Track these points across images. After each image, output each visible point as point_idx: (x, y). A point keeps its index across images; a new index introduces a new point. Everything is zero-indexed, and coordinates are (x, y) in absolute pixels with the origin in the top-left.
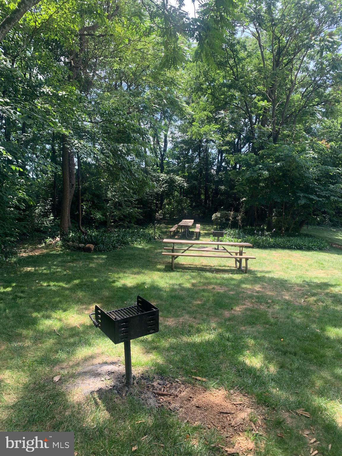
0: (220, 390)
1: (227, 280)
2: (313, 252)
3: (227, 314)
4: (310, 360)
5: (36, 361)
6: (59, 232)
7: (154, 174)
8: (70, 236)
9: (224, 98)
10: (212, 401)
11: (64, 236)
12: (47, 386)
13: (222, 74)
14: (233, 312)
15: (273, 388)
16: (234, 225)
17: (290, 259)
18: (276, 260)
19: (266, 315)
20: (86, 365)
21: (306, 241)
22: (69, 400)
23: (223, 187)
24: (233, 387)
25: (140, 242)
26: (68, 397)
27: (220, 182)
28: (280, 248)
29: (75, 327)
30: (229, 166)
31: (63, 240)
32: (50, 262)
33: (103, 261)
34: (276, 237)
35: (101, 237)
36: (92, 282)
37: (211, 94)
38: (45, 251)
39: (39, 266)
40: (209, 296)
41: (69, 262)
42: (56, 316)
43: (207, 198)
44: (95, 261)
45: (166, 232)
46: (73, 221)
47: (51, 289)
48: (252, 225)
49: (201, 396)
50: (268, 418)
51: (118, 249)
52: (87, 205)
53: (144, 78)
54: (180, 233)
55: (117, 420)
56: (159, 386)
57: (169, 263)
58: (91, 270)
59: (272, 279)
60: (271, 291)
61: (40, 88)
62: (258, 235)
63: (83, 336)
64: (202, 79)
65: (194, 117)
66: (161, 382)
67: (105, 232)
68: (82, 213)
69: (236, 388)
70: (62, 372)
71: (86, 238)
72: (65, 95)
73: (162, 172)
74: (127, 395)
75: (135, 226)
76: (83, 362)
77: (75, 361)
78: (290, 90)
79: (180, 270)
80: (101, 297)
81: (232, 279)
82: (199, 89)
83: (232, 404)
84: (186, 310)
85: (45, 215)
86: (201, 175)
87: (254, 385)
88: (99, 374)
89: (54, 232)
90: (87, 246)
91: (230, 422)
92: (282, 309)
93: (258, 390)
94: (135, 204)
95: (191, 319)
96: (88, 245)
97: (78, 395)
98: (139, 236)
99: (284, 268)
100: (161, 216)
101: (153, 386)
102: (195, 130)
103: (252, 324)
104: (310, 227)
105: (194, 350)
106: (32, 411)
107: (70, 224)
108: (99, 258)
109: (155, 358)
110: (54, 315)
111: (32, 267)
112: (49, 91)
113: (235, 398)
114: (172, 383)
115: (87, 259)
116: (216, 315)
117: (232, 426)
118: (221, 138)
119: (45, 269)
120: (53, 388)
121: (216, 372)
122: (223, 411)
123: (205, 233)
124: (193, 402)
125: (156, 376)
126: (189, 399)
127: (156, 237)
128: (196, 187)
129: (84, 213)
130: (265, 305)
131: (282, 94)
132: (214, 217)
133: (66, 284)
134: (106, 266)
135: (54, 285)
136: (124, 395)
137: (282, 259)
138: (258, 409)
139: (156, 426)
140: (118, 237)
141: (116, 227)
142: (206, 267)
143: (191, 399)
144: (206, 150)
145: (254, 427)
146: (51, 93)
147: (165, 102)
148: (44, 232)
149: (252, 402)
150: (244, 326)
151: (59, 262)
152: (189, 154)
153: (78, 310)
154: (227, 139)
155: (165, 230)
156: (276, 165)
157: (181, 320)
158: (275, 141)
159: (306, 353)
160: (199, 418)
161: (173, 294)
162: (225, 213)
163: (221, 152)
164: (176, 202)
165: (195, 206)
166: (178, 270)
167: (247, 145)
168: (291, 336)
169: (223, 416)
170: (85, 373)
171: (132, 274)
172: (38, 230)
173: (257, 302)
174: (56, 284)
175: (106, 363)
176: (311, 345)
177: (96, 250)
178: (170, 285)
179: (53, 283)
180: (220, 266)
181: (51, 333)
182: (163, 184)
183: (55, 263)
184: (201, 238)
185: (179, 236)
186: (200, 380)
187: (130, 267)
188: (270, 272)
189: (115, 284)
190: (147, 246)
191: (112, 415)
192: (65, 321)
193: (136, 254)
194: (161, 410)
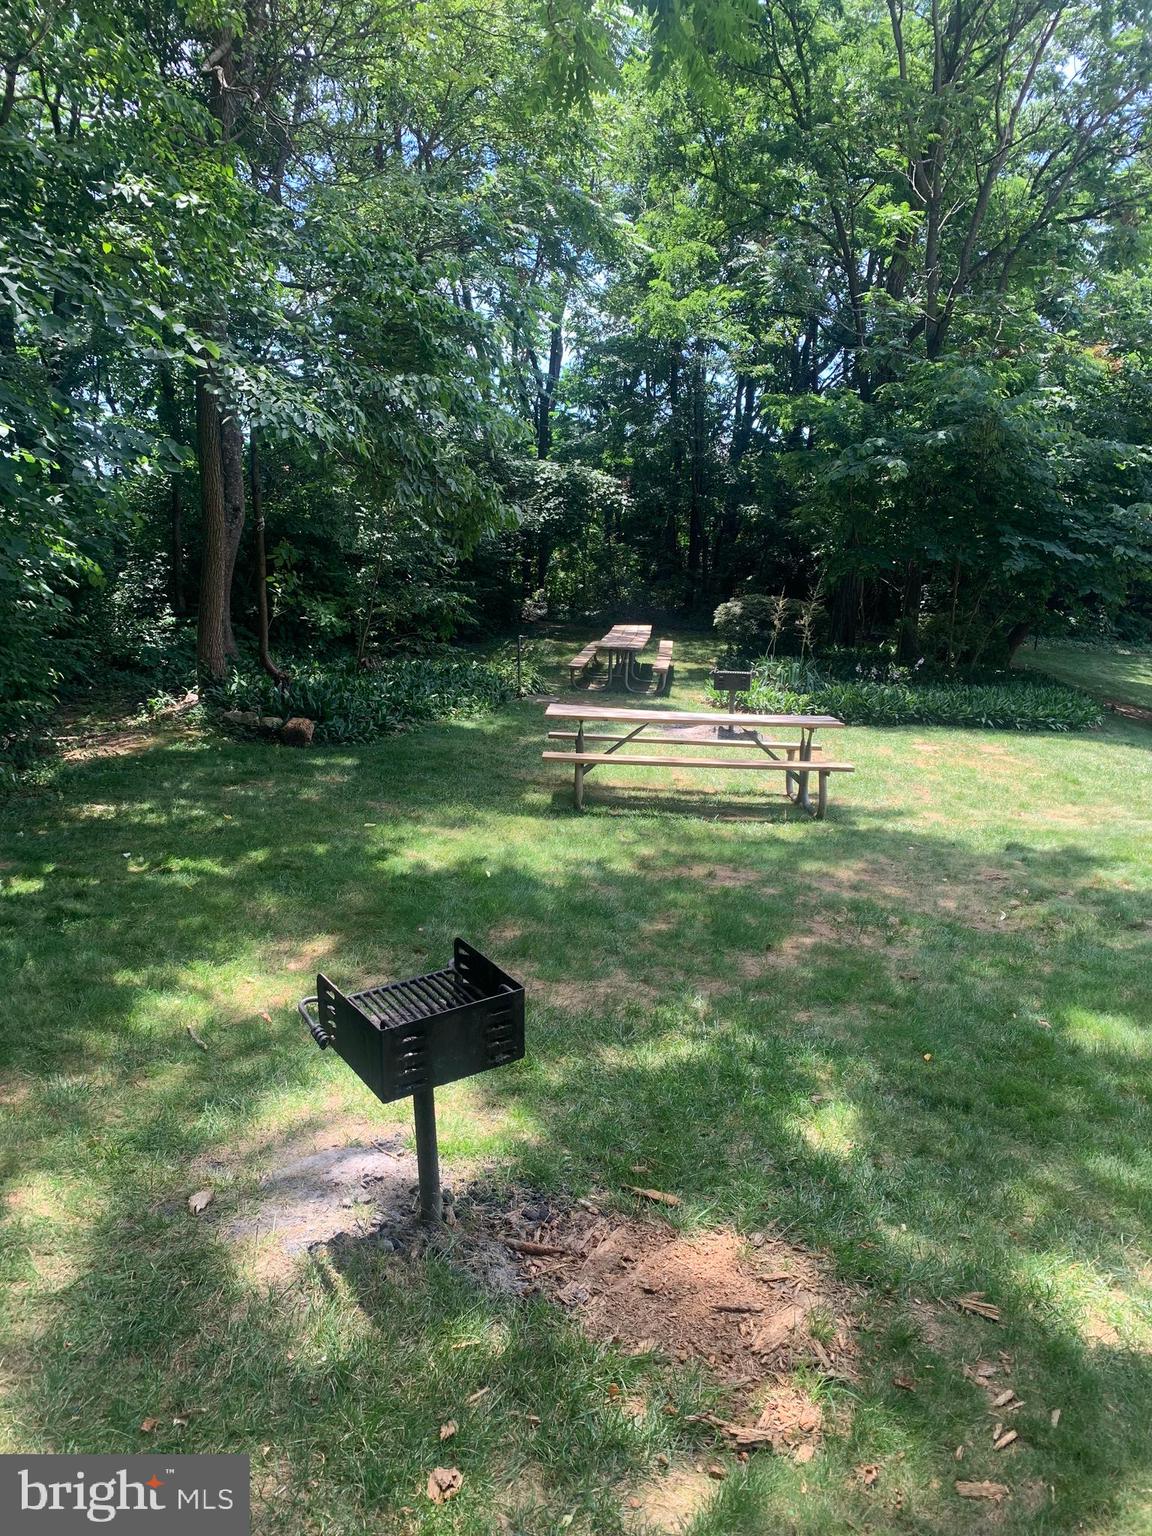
0: (720, 1233)
1: (756, 843)
2: (1046, 739)
3: (751, 966)
4: (1013, 1128)
5: (132, 1139)
6: (194, 673)
7: (517, 463)
8: (234, 687)
9: (758, 194)
10: (695, 1270)
11: (210, 685)
12: (168, 1226)
13: (753, 101)
14: (772, 958)
15: (891, 1222)
16: (787, 646)
17: (969, 763)
18: (923, 767)
19: (881, 969)
20: (295, 1152)
21: (1027, 700)
22: (240, 1274)
23: (752, 510)
24: (761, 1223)
25: (470, 706)
26: (235, 1263)
27: (744, 491)
28: (938, 724)
29: (256, 1019)
30: (773, 433)
31: (209, 701)
32: (166, 784)
33: (346, 778)
34: (926, 685)
35: (336, 692)
36: (309, 856)
37: (714, 178)
38: (150, 741)
39: (132, 799)
40: (694, 905)
41: (234, 783)
42: (191, 982)
43: (697, 544)
44: (319, 777)
45: (559, 667)
46: (242, 629)
47: (174, 884)
48: (847, 641)
49: (657, 1256)
50: (868, 1322)
51: (395, 735)
52: (286, 581)
53: (478, 121)
54: (605, 673)
55: (394, 1338)
56: (525, 1222)
57: (566, 782)
58: (305, 810)
59: (902, 841)
60: (898, 881)
61: (107, 181)
62: (867, 679)
63: (282, 1049)
64: (682, 123)
65: (654, 259)
66: (534, 1209)
67: (350, 671)
68: (270, 612)
69: (771, 1225)
70: (216, 1176)
71: (287, 694)
72: (200, 206)
73: (542, 456)
74: (426, 1255)
75: (453, 650)
76: (286, 1143)
77: (258, 1138)
78: (994, 162)
79: (604, 809)
80: (339, 910)
81: (774, 841)
82: (670, 160)
83: (758, 1280)
84: (618, 953)
85: (147, 610)
86: (678, 465)
87: (828, 1215)
88: (337, 1184)
89: (179, 672)
90: (289, 725)
91: (748, 1340)
92: (932, 948)
93: (840, 1234)
94: (452, 577)
95: (635, 985)
96: (294, 721)
97: (268, 1257)
98: (465, 685)
99: (948, 797)
100: (540, 608)
101: (507, 1223)
102: (660, 308)
103: (832, 1001)
104: (1043, 643)
105: (643, 1095)
106: (123, 1310)
107: (232, 644)
108: (332, 766)
109: (514, 1124)
110: (187, 977)
111: (107, 803)
112: (141, 191)
113: (766, 1258)
114: (567, 1214)
115: (290, 771)
116: (715, 972)
117: (753, 1353)
118: (749, 336)
119: (151, 811)
120: (189, 1233)
121: (710, 1172)
122: (728, 1304)
123: (690, 671)
124: (633, 1276)
125: (517, 1190)
126: (622, 1266)
127: (523, 690)
128: (660, 507)
129: (276, 610)
130: (878, 933)
131: (963, 179)
132: (719, 614)
133: (224, 865)
134: (358, 799)
135: (184, 870)
136: (414, 1254)
137: (944, 765)
138: (839, 1295)
139: (517, 1358)
140: (396, 691)
141: (389, 655)
142: (688, 797)
143: (628, 1265)
144: (698, 375)
145: (823, 1357)
146: (150, 200)
147: (553, 213)
148: (145, 671)
149: (820, 1271)
150: (807, 1008)
151: (200, 780)
152: (638, 389)
153: (264, 959)
154: (769, 338)
155: (554, 660)
156: (934, 437)
157: (602, 988)
158: (934, 349)
159: (1000, 1104)
160: (652, 1326)
161: (579, 897)
162: (760, 603)
163: (746, 383)
164: (594, 558)
165: (656, 577)
166: (596, 810)
167: (838, 359)
168: (956, 1042)
169: (727, 1319)
170: (290, 1181)
171: (443, 824)
172: (125, 663)
173: (852, 923)
174: (191, 864)
175: (357, 1147)
176: (1019, 1074)
177: (322, 738)
178: (567, 863)
179: (181, 863)
180: (737, 793)
181: (177, 1043)
182: (547, 500)
183: (184, 786)
184: (674, 691)
185: (600, 683)
186: (657, 1202)
187: (437, 799)
188: (900, 813)
189: (385, 865)
190: (491, 723)
191: (377, 1323)
192: (223, 998)
193: (456, 752)
194: (532, 1306)
